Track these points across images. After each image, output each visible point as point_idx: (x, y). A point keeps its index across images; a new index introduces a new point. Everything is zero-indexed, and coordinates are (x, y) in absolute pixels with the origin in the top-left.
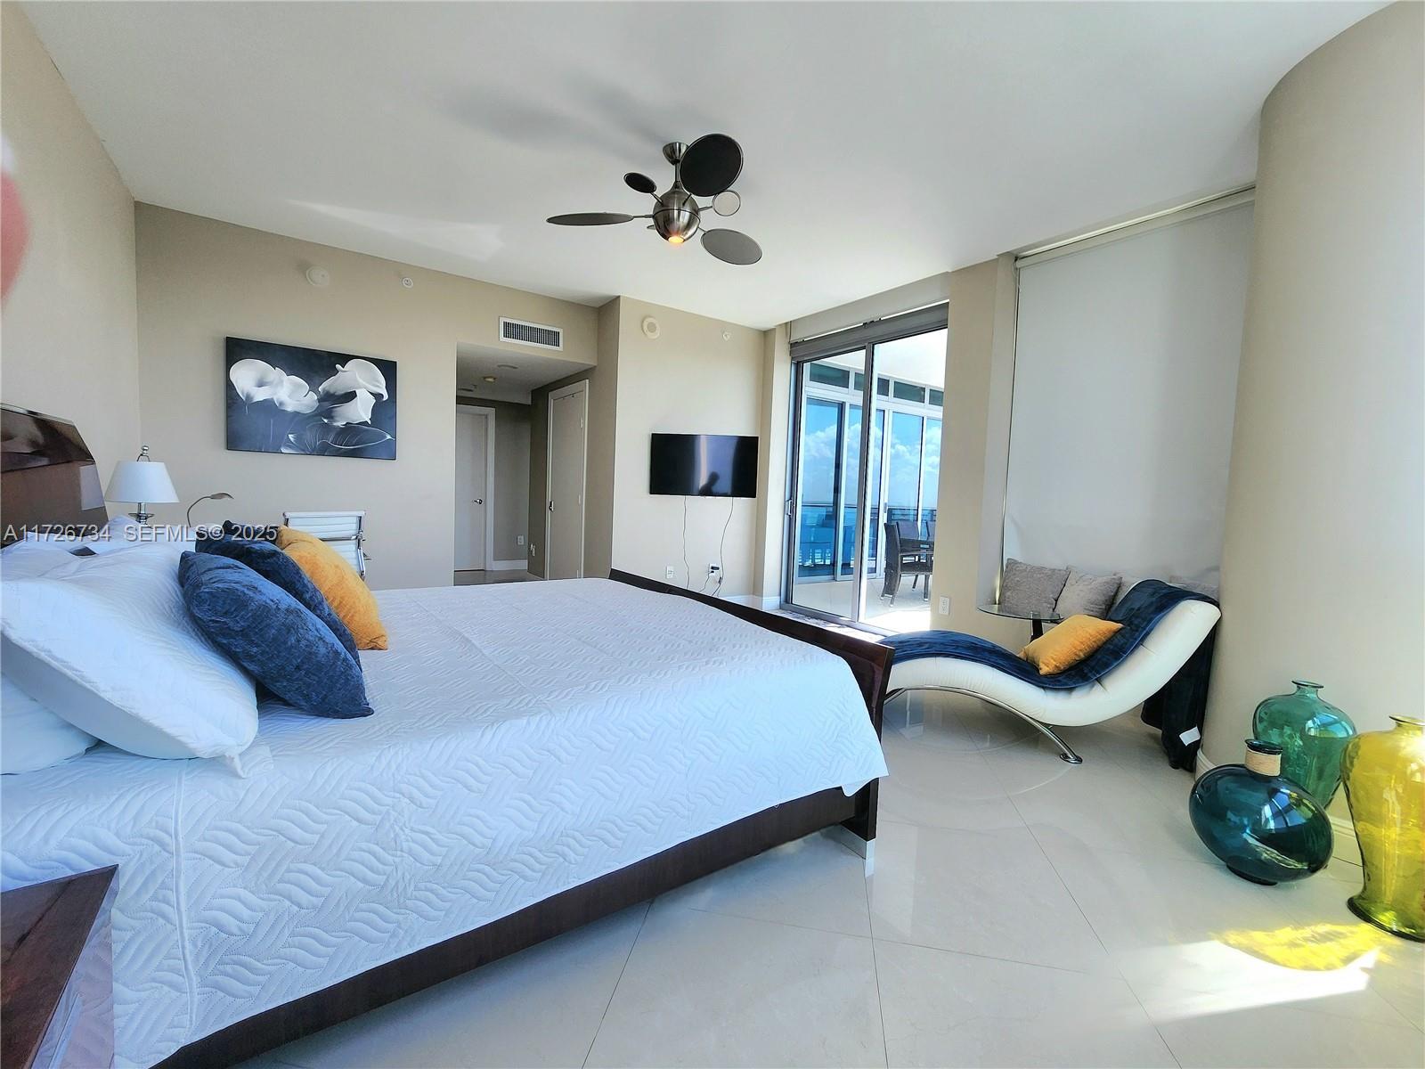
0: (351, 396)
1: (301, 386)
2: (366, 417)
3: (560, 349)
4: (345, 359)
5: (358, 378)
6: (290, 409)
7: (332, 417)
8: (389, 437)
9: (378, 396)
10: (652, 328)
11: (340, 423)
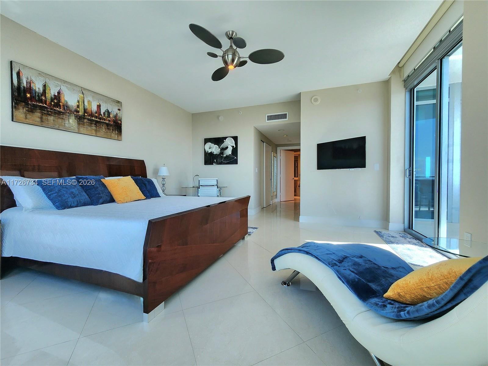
0: (227, 148)
1: (217, 147)
2: (230, 153)
3: (287, 119)
4: (225, 138)
5: (229, 143)
6: (215, 153)
7: (223, 154)
8: (235, 158)
9: (233, 147)
10: (316, 100)
11: (225, 156)
